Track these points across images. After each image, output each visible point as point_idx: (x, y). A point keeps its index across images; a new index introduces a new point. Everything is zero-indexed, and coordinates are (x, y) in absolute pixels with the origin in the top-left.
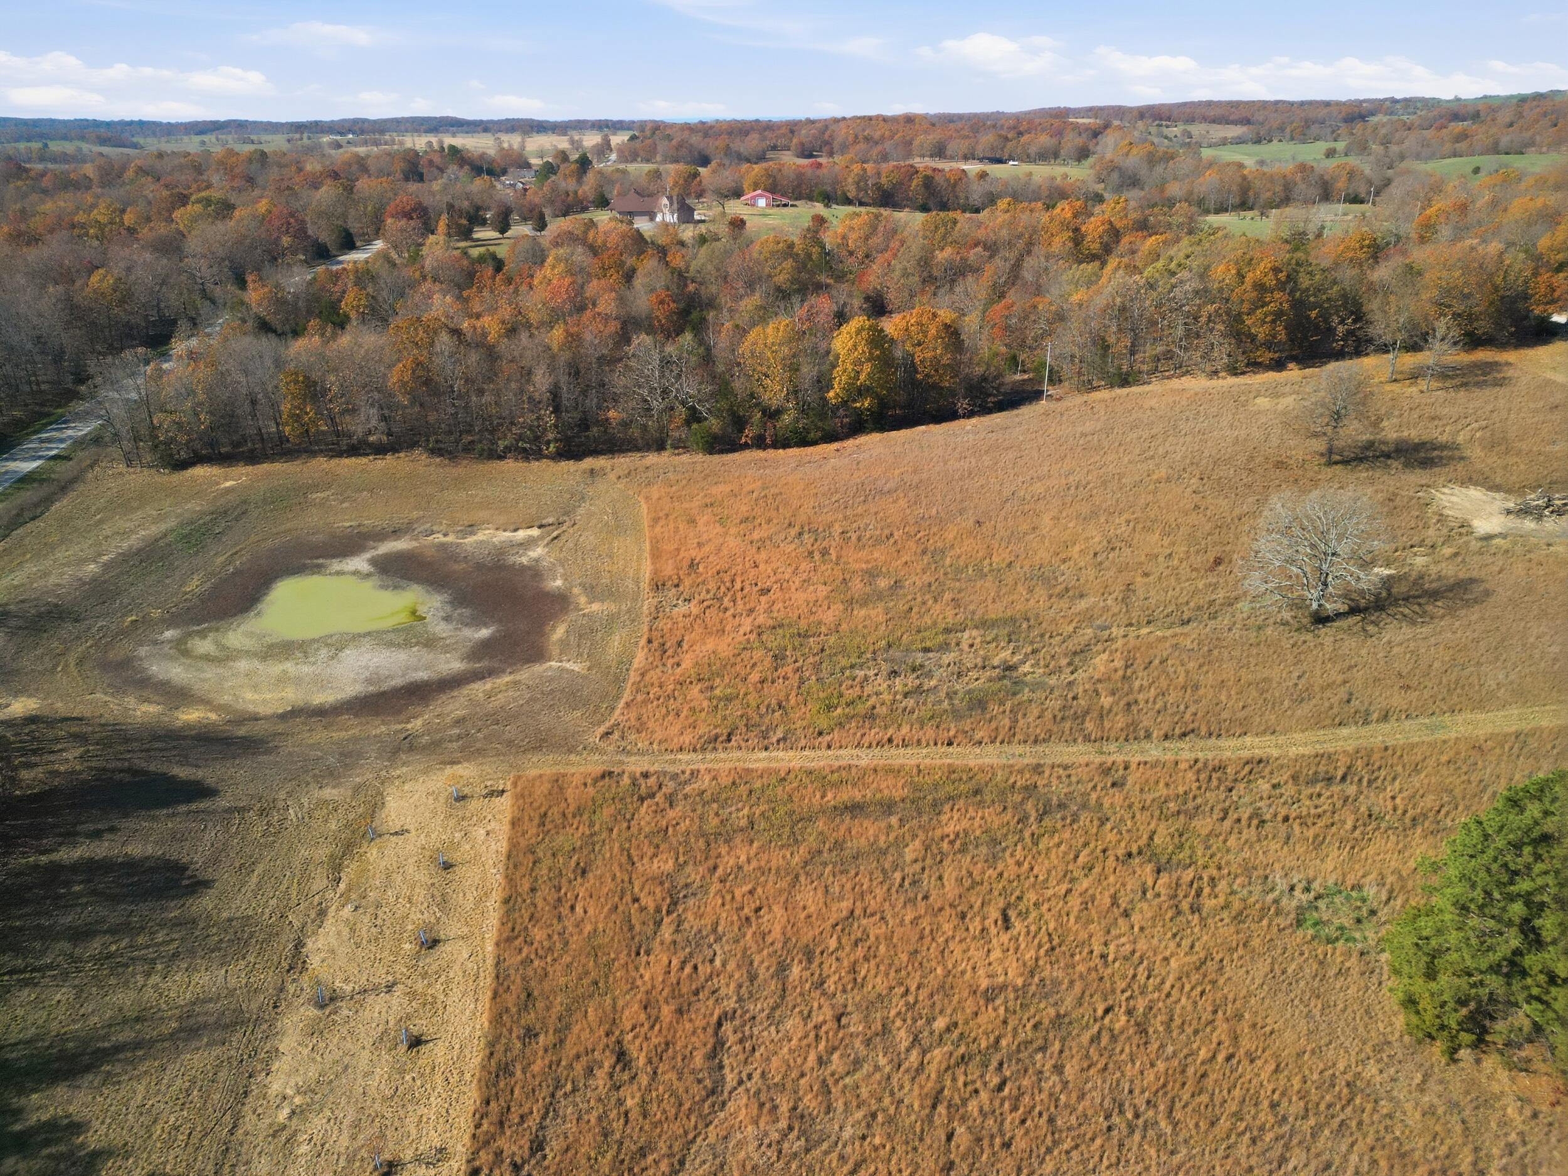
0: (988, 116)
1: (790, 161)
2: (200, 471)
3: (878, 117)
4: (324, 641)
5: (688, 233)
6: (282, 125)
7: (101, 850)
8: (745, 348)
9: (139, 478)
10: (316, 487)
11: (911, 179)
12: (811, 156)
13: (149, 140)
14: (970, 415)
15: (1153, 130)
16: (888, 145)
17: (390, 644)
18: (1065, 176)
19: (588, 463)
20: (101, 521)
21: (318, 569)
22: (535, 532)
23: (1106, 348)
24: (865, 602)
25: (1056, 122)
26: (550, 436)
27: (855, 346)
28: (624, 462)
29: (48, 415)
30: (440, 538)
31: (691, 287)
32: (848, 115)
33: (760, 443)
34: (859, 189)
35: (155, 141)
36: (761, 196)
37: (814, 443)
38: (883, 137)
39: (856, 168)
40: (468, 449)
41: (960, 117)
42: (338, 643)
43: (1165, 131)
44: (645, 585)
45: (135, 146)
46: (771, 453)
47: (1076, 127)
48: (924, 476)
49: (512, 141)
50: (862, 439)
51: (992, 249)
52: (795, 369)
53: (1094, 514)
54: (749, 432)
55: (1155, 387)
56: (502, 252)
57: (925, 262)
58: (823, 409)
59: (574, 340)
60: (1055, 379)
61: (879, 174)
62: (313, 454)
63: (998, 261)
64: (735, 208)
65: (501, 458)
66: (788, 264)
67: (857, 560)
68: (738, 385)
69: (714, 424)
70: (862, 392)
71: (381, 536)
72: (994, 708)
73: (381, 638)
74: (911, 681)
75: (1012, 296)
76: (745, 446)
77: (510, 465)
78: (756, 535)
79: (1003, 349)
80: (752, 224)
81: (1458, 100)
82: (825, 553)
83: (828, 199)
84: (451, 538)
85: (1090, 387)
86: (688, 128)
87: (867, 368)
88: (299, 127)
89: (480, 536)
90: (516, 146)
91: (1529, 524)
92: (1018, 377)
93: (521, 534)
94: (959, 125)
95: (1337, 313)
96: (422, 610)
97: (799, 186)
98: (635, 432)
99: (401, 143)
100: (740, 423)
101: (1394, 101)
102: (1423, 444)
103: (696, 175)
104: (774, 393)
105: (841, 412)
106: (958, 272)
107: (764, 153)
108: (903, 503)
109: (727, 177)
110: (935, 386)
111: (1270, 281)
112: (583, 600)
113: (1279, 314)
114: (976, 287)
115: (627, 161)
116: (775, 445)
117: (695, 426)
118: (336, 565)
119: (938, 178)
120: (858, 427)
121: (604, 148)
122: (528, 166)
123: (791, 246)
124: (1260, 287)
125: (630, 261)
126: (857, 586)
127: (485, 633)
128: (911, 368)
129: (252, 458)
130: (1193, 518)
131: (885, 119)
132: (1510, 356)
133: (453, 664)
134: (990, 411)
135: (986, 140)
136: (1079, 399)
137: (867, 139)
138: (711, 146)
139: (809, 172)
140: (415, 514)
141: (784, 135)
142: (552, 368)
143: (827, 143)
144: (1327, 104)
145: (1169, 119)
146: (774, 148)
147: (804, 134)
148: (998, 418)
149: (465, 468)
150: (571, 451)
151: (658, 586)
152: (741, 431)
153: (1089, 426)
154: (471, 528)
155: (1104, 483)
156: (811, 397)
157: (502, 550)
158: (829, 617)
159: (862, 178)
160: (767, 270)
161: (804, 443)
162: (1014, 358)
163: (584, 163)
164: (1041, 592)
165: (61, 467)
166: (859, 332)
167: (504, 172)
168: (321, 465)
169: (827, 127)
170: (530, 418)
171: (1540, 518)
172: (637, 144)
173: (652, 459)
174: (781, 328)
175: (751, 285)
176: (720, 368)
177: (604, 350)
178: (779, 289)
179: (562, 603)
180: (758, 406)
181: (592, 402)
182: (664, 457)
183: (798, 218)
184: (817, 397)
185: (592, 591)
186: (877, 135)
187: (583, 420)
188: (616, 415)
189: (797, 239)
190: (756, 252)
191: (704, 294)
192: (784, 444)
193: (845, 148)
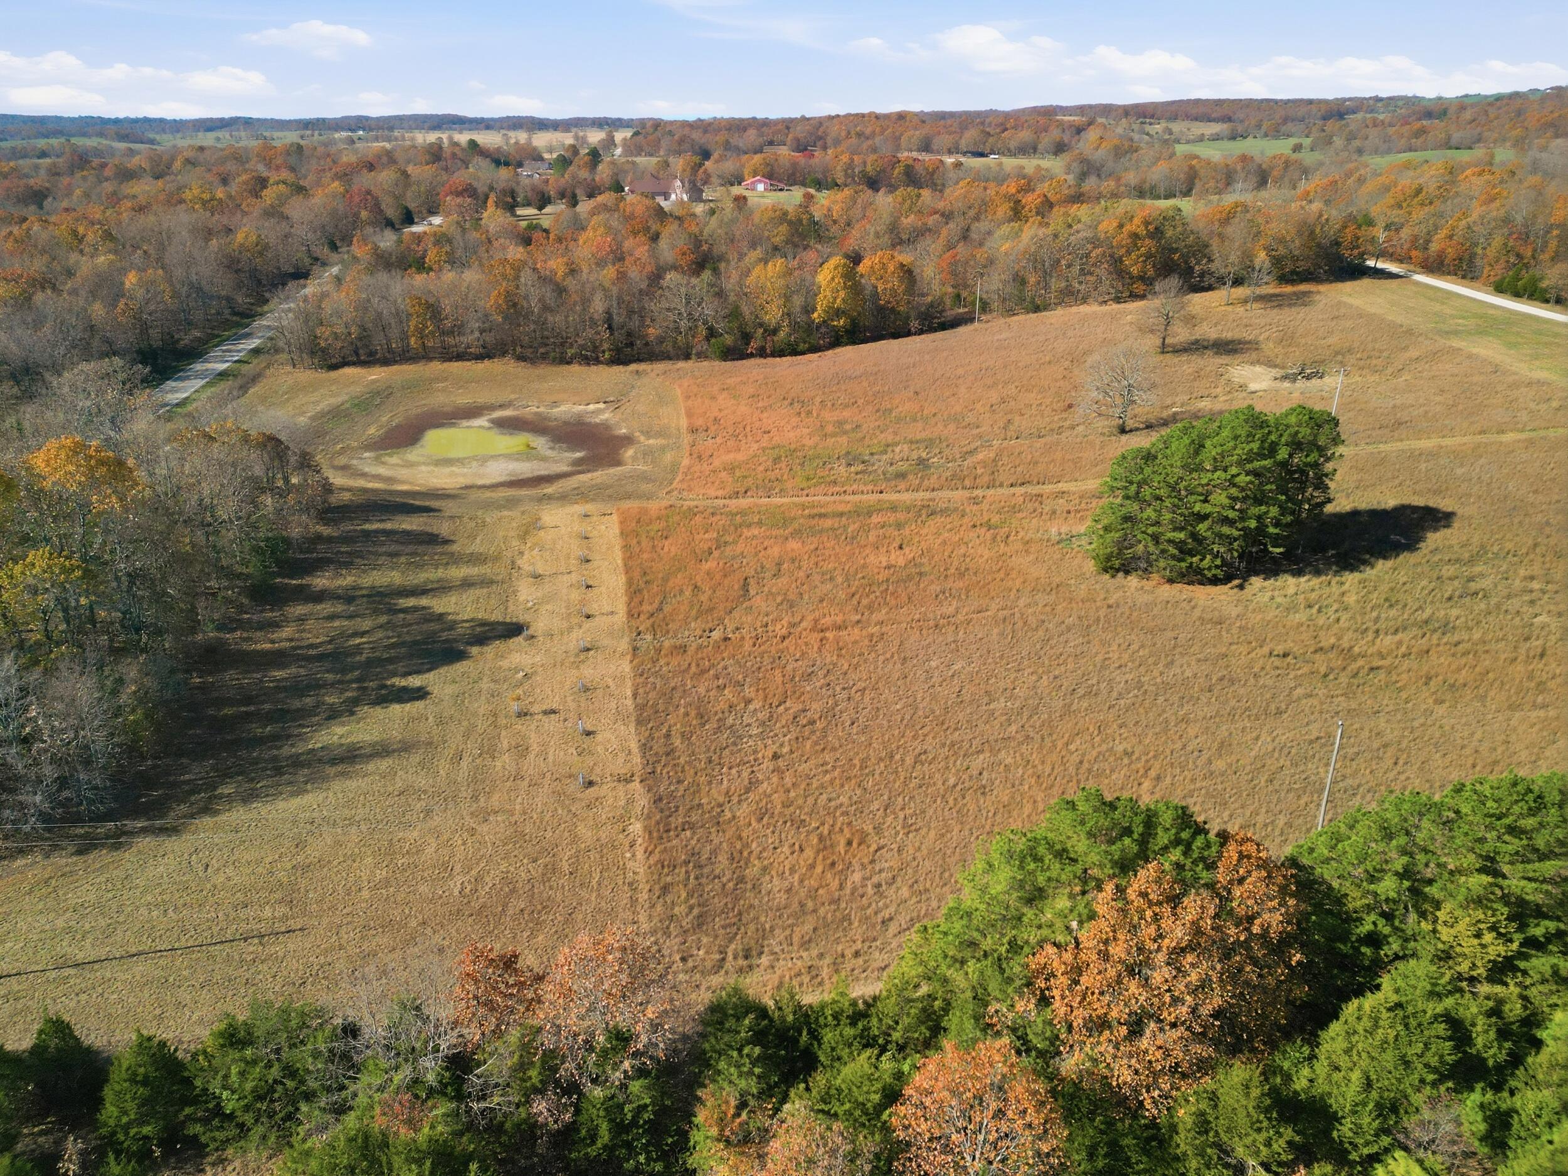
0: (978, 114)
1: (784, 153)
2: (348, 371)
3: (870, 114)
4: (474, 458)
5: (699, 209)
6: (290, 121)
7: (388, 526)
8: (751, 280)
9: (305, 376)
10: (438, 380)
11: (893, 168)
12: (805, 150)
13: (165, 137)
14: (921, 332)
15: (1136, 127)
17: (517, 460)
18: (1038, 168)
19: (633, 367)
20: (288, 400)
21: (453, 425)
22: (602, 406)
23: (1023, 282)
24: (834, 435)
25: (1042, 121)
26: (606, 346)
27: (833, 279)
28: (660, 366)
29: (218, 336)
30: (535, 409)
31: (705, 247)
32: (842, 113)
33: (762, 353)
34: (846, 175)
35: (171, 137)
36: (760, 181)
37: (803, 353)
38: (874, 133)
39: (845, 158)
40: (544, 357)
41: (952, 115)
42: (484, 460)
43: (1148, 128)
44: (684, 430)
45: (152, 142)
46: (770, 360)
47: (1060, 124)
48: (882, 367)
49: (522, 136)
50: (839, 350)
51: (947, 216)
52: (787, 298)
53: (995, 384)
54: (754, 345)
55: (1060, 311)
56: (546, 223)
57: (893, 228)
58: (810, 328)
59: (622, 276)
60: (985, 307)
61: (865, 163)
62: (431, 359)
63: (952, 225)
64: (738, 190)
65: (568, 363)
66: (784, 228)
67: (830, 416)
68: (746, 310)
69: (729, 340)
70: (838, 313)
71: (492, 408)
72: (911, 477)
73: (509, 457)
74: (861, 467)
75: (960, 248)
76: (751, 355)
77: (575, 368)
78: (760, 404)
79: (950, 290)
80: (753, 202)
81: (1440, 98)
82: (809, 413)
83: (820, 185)
84: (542, 409)
85: (1011, 312)
86: (685, 124)
87: (842, 294)
88: (307, 125)
89: (563, 408)
90: (522, 141)
91: (1287, 384)
92: (961, 310)
93: (592, 407)
94: (949, 122)
95: (1194, 255)
96: (533, 445)
97: (793, 174)
98: (668, 346)
99: (413, 139)
100: (747, 337)
101: (1378, 99)
102: (1232, 342)
103: (701, 165)
104: (773, 314)
105: (823, 330)
106: (919, 233)
107: (762, 146)
108: (865, 384)
109: (729, 166)
110: (893, 310)
111: (1142, 231)
112: (642, 438)
113: (1149, 256)
114: (933, 246)
115: (632, 155)
116: (773, 355)
117: (713, 340)
118: (465, 423)
119: (919, 168)
120: (836, 341)
121: (610, 142)
122: (542, 159)
123: (785, 214)
124: (1135, 236)
125: (654, 228)
126: (830, 429)
127: (578, 455)
128: (875, 295)
129: (386, 362)
130: (1061, 383)
131: (877, 117)
132: (1322, 288)
133: (565, 468)
134: (935, 330)
135: (969, 137)
136: (1002, 321)
137: (859, 135)
138: (712, 141)
139: (803, 163)
140: (513, 396)
141: (779, 131)
142: (607, 296)
143: (820, 138)
144: (1310, 102)
145: (1152, 117)
146: (771, 143)
147: (799, 132)
148: (939, 335)
149: (544, 370)
150: (620, 358)
151: (693, 431)
152: (748, 344)
153: (1004, 336)
154: (555, 404)
155: (1005, 367)
156: (801, 319)
157: (580, 415)
158: (809, 443)
159: (850, 167)
160: (766, 233)
161: (795, 353)
162: (958, 296)
163: (595, 156)
164: (952, 427)
165: (245, 368)
166: (836, 268)
167: (520, 165)
168: (436, 367)
169: (821, 124)
170: (590, 333)
171: (1295, 380)
172: (640, 138)
173: (681, 364)
174: (777, 265)
175: (753, 245)
176: (732, 298)
177: (644, 286)
178: (776, 248)
179: (628, 440)
180: (761, 325)
181: (635, 322)
182: (690, 363)
183: (793, 197)
184: (804, 318)
185: (648, 434)
186: (868, 131)
187: (629, 334)
188: (653, 332)
189: (790, 209)
190: (757, 220)
191: (716, 251)
192: (780, 353)
193: (837, 142)
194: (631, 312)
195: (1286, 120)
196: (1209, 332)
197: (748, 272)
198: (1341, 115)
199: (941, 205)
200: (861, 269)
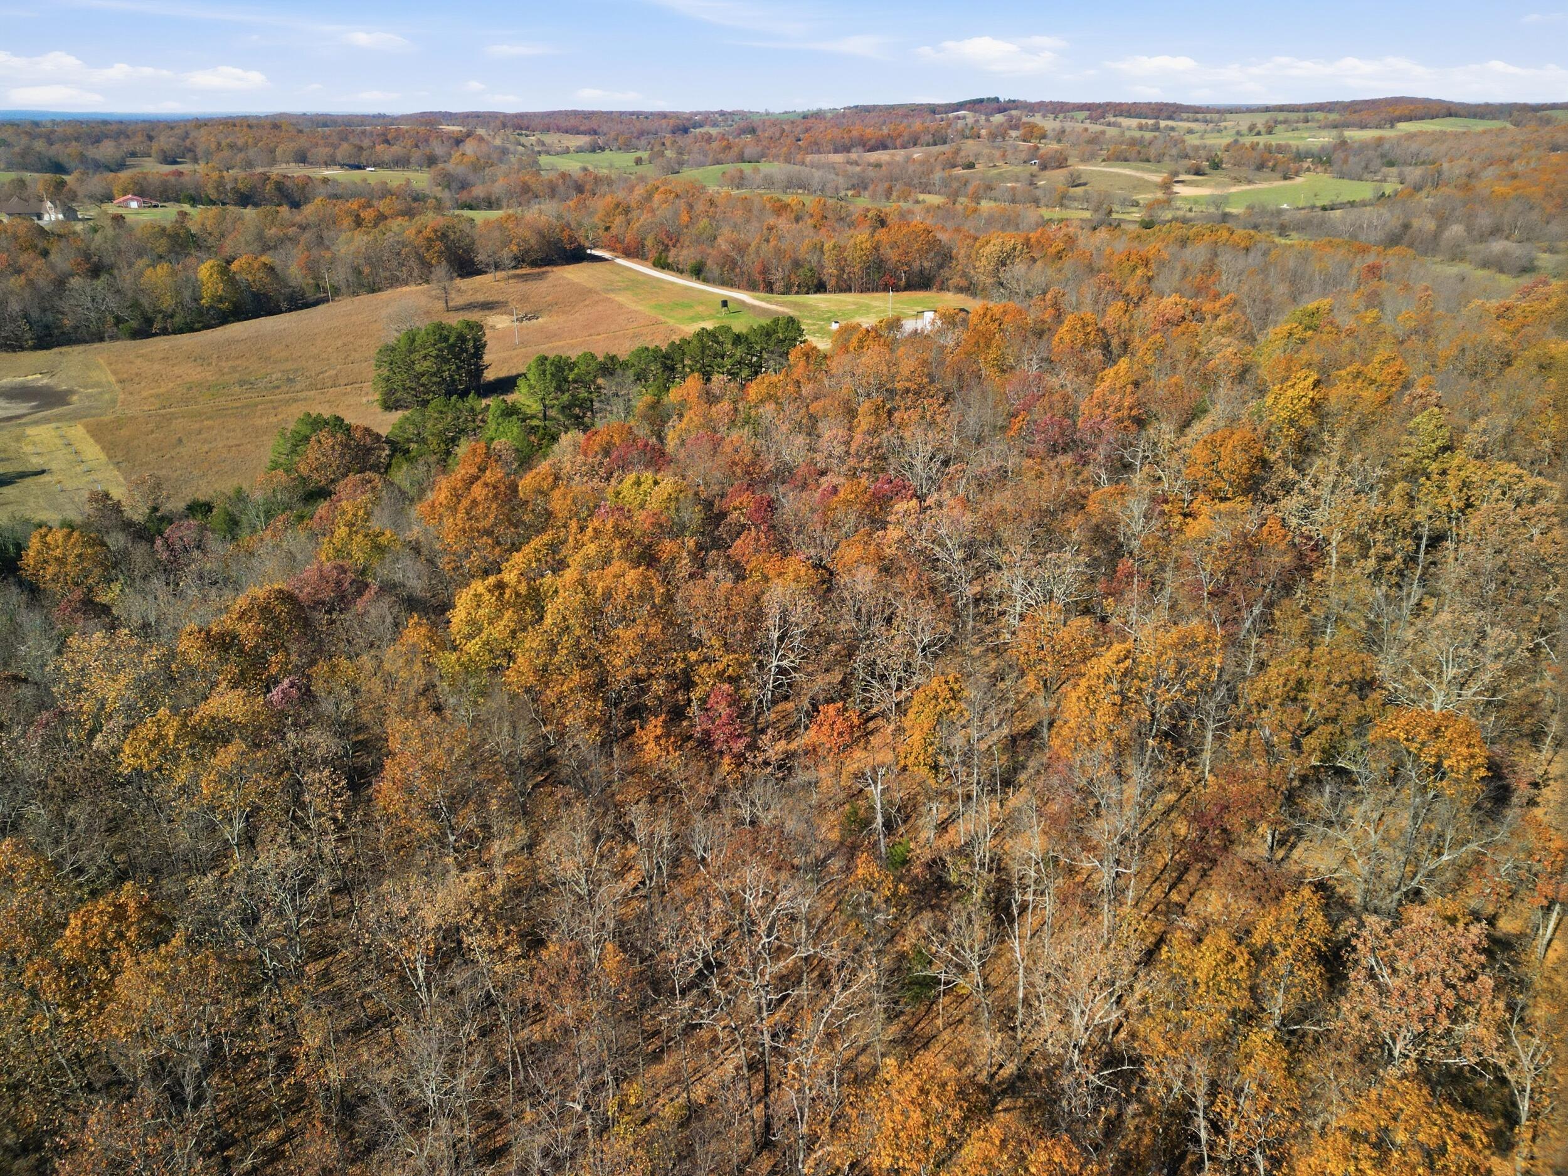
1: (154, 169)
5: (79, 227)
8: (144, 280)
11: (264, 184)
12: (175, 162)
14: (290, 310)
15: (513, 138)
16: (251, 153)
19: (56, 350)
22: (39, 376)
23: (360, 273)
24: (229, 373)
26: (28, 337)
27: (211, 275)
28: (80, 348)
31: (95, 258)
33: (164, 332)
34: (219, 191)
36: (132, 199)
37: (199, 330)
39: (215, 175)
43: (523, 139)
44: (113, 382)
46: (173, 337)
47: (442, 134)
50: (229, 327)
51: (303, 228)
52: (177, 291)
53: (340, 336)
54: (156, 327)
55: (389, 291)
57: (260, 237)
58: (200, 312)
59: (30, 283)
60: (336, 291)
61: (236, 179)
63: (308, 234)
64: (112, 208)
66: (164, 241)
68: (145, 302)
69: (134, 324)
70: (221, 300)
72: (283, 387)
74: (249, 386)
75: (315, 250)
76: (156, 335)
78: (171, 362)
79: (310, 281)
80: (130, 218)
82: (209, 364)
83: (194, 201)
85: (355, 294)
87: (221, 286)
92: (322, 295)
93: (31, 377)
97: (165, 191)
98: (83, 333)
100: (149, 321)
102: (493, 302)
103: (63, 183)
104: (167, 303)
105: (212, 312)
106: (282, 241)
107: (123, 159)
108: (250, 344)
109: (94, 184)
110: (264, 295)
112: (82, 390)
114: (294, 250)
116: (174, 333)
117: (121, 326)
119: (288, 183)
120: (224, 319)
123: (164, 229)
125: (41, 245)
126: (226, 371)
128: (249, 286)
132: (556, 269)
134: (301, 308)
135: (347, 149)
136: (349, 300)
137: (231, 146)
139: (172, 179)
141: (142, 142)
142: (21, 299)
143: (191, 147)
145: (527, 129)
146: (133, 154)
147: (164, 142)
148: (304, 311)
150: (43, 345)
151: (121, 381)
152: (151, 326)
155: (347, 326)
156: (192, 305)
158: (212, 378)
159: (220, 185)
160: (150, 245)
161: (193, 330)
162: (316, 285)
164: (311, 361)
166: (212, 268)
169: (187, 135)
173: (96, 345)
174: (162, 269)
175: (140, 255)
176: (130, 294)
177: (50, 289)
178: (160, 257)
179: (71, 392)
180: (160, 312)
181: (49, 317)
182: (104, 345)
183: (167, 214)
184: (194, 305)
185: (85, 387)
186: (240, 142)
187: (47, 327)
188: (68, 322)
189: (168, 225)
190: (139, 235)
191: (107, 261)
192: (181, 331)
193: (208, 155)
194: (44, 310)
195: (642, 134)
196: (481, 298)
197: (141, 274)
198: (685, 131)
199: (298, 218)
200: (234, 267)
